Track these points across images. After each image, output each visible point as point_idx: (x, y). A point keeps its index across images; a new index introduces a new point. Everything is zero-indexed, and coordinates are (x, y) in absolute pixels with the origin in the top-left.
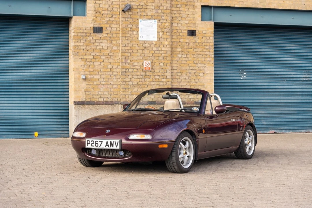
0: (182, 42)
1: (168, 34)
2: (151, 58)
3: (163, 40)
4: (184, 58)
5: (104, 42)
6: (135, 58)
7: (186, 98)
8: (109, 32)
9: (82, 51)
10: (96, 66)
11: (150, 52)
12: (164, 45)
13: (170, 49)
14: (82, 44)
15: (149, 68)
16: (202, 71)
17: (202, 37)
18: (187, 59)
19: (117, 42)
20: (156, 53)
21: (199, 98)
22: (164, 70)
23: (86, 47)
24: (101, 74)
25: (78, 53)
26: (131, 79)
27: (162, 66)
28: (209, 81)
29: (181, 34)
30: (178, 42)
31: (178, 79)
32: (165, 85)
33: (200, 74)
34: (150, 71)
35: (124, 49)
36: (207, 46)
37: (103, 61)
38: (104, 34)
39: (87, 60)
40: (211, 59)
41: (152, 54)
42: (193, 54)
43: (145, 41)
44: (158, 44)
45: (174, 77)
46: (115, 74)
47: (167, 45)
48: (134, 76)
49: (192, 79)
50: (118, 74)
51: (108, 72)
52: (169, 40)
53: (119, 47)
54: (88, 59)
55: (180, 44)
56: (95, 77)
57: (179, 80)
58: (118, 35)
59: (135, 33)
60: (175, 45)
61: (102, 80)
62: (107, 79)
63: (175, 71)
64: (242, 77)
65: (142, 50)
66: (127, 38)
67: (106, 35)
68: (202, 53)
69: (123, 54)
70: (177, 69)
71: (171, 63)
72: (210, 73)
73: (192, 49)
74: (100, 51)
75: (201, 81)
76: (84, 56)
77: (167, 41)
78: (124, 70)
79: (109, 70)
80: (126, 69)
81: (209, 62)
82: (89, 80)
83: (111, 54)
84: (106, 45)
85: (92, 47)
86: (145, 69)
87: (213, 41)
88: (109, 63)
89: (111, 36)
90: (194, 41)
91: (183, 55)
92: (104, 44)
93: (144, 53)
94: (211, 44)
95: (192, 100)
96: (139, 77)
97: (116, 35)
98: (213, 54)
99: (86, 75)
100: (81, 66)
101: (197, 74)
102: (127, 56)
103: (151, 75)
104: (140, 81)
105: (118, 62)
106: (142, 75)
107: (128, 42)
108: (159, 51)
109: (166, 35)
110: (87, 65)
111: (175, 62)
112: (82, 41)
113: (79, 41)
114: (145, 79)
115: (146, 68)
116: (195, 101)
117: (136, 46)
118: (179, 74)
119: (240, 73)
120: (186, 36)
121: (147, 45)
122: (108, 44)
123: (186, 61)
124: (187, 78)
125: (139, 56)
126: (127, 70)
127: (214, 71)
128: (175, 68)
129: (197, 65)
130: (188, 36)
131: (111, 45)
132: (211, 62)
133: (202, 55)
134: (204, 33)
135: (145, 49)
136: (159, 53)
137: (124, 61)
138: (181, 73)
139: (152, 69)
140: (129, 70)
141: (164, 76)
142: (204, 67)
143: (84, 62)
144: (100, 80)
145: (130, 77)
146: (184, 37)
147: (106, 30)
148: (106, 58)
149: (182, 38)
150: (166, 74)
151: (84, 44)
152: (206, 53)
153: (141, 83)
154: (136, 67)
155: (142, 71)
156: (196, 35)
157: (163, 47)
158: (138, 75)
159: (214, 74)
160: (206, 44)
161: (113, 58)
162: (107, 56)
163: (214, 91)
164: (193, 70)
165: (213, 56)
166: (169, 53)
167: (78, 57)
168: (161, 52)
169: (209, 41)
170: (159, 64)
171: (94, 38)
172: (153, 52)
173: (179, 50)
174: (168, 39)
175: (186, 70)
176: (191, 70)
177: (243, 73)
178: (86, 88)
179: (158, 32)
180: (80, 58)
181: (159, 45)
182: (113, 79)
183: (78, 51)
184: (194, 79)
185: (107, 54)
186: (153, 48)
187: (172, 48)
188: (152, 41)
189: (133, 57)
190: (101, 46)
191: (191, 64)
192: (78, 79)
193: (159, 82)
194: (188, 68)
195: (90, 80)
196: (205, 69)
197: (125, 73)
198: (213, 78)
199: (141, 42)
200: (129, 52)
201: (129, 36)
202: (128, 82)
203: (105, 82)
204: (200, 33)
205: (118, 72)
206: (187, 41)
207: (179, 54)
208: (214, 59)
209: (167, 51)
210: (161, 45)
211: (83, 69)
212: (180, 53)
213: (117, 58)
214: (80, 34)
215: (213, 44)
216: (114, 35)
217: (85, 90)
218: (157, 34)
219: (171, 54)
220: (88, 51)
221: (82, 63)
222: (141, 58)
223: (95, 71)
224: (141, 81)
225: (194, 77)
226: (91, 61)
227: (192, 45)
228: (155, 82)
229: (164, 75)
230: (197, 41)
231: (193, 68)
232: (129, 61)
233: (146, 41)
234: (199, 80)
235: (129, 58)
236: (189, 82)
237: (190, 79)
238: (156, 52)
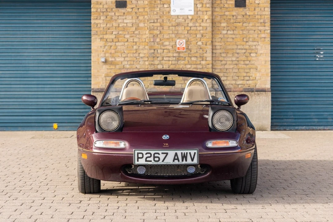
0: (227, 16)
1: (208, 5)
2: (186, 35)
3: (201, 13)
4: (230, 35)
5: (129, 18)
6: (166, 36)
7: (232, 84)
8: (135, 6)
9: (101, 29)
10: (119, 47)
11: (185, 29)
12: (203, 20)
13: (211, 24)
14: (102, 21)
15: (183, 48)
16: (254, 51)
17: (255, 8)
18: (234, 36)
19: (144, 18)
20: (193, 30)
21: (250, 84)
22: (203, 50)
23: (107, 24)
24: (124, 56)
25: (97, 32)
26: (161, 62)
27: (200, 46)
28: (263, 63)
29: (226, 6)
30: (223, 15)
31: (221, 61)
32: (205, 68)
33: (252, 54)
34: (185, 52)
35: (153, 26)
36: (261, 19)
37: (128, 41)
38: (128, 9)
39: (108, 40)
40: (267, 34)
41: (188, 31)
42: (242, 30)
43: (178, 16)
44: (195, 18)
45: (217, 59)
46: (141, 55)
47: (206, 20)
48: (165, 59)
49: (241, 60)
50: (146, 56)
51: (133, 53)
52: (210, 13)
53: (146, 24)
54: (109, 38)
55: (225, 17)
56: (118, 59)
57: (224, 62)
58: (145, 9)
59: (165, 6)
60: (218, 18)
61: (126, 63)
62: (132, 62)
63: (218, 51)
64: (317, 57)
65: (175, 26)
66: (155, 13)
67: (131, 10)
68: (254, 28)
69: (152, 32)
70: (220, 49)
71: (212, 42)
72: (265, 52)
73: (241, 24)
74: (123, 29)
75: (252, 63)
76: (104, 35)
77: (206, 14)
78: (153, 51)
79: (135, 52)
80: (154, 50)
81: (264, 39)
82: (110, 63)
83: (137, 32)
84: (131, 21)
85: (114, 25)
86: (178, 49)
87: (269, 13)
88: (135, 43)
89: (136, 10)
90: (243, 13)
91: (229, 31)
92: (129, 20)
93: (178, 31)
94: (266, 17)
95: (240, 86)
96: (170, 59)
97: (143, 9)
98: (270, 28)
99: (107, 58)
100: (101, 47)
101: (247, 54)
102: (156, 34)
103: (186, 56)
104: (172, 64)
105: (145, 41)
106: (174, 57)
107: (157, 17)
108: (197, 27)
109: (206, 7)
110: (108, 46)
111: (218, 40)
112: (102, 18)
113: (98, 18)
114: (179, 62)
115: (180, 48)
116: (244, 87)
117: (167, 21)
118: (223, 55)
119: (315, 52)
120: (233, 8)
121: (181, 20)
122: (133, 21)
123: (233, 39)
124: (234, 59)
125: (171, 34)
126: (156, 51)
127: (271, 50)
128: (218, 47)
129: (247, 43)
130: (235, 7)
131: (137, 21)
132: (266, 39)
133: (255, 31)
134: (257, 4)
135: (178, 25)
136: (197, 30)
137: (152, 40)
138: (225, 53)
139: (188, 49)
140: (159, 51)
141: (203, 58)
142: (256, 46)
143: (104, 42)
144: (124, 63)
145: (160, 59)
146: (231, 9)
147: (130, 4)
148: (131, 37)
149: (228, 10)
150: (205, 55)
151: (104, 21)
152: (260, 28)
153: (174, 66)
154: (168, 47)
155: (174, 52)
156: (247, 6)
157: (202, 22)
158: (169, 57)
159: (270, 54)
160: (259, 17)
161: (140, 37)
162: (132, 35)
163: (271, 75)
164: (242, 49)
165: (269, 31)
166: (210, 29)
167: (97, 36)
168: (199, 28)
169: (264, 13)
170: (197, 42)
171: (116, 14)
172: (189, 29)
173: (224, 25)
174: (208, 13)
175: (233, 49)
176: (240, 49)
177: (319, 52)
178: (106, 73)
179: (196, 5)
180: (99, 38)
181: (197, 20)
182: (140, 62)
183: (97, 29)
184: (244, 61)
185: (133, 32)
186: (188, 24)
187: (213, 22)
188: (187, 16)
189: (163, 35)
190: (125, 23)
191: (239, 41)
192: (97, 63)
193: (197, 64)
194: (236, 47)
195: (112, 63)
196: (259, 47)
197: (153, 54)
198: (270, 58)
199: (173, 17)
200: (159, 28)
201: (158, 9)
202: (157, 65)
203: (129, 65)
204: (251, 4)
205: (145, 54)
206: (234, 13)
207: (224, 30)
208: (271, 35)
209: (206, 27)
210: (199, 19)
211: (103, 51)
212: (225, 28)
213: (144, 37)
214: (99, 10)
215: (269, 16)
216: (140, 10)
217: (105, 75)
218: (194, 7)
219: (213, 31)
220: (109, 29)
221: (102, 43)
222: (173, 36)
223: (118, 52)
224: (174, 64)
225: (244, 58)
226: (113, 41)
227: (241, 19)
228: (191, 64)
229: (203, 56)
230: (248, 14)
231: (242, 47)
232: (158, 40)
233: (180, 15)
234: (250, 62)
235: (159, 36)
236: (236, 64)
237: (238, 61)
238: (192, 28)
